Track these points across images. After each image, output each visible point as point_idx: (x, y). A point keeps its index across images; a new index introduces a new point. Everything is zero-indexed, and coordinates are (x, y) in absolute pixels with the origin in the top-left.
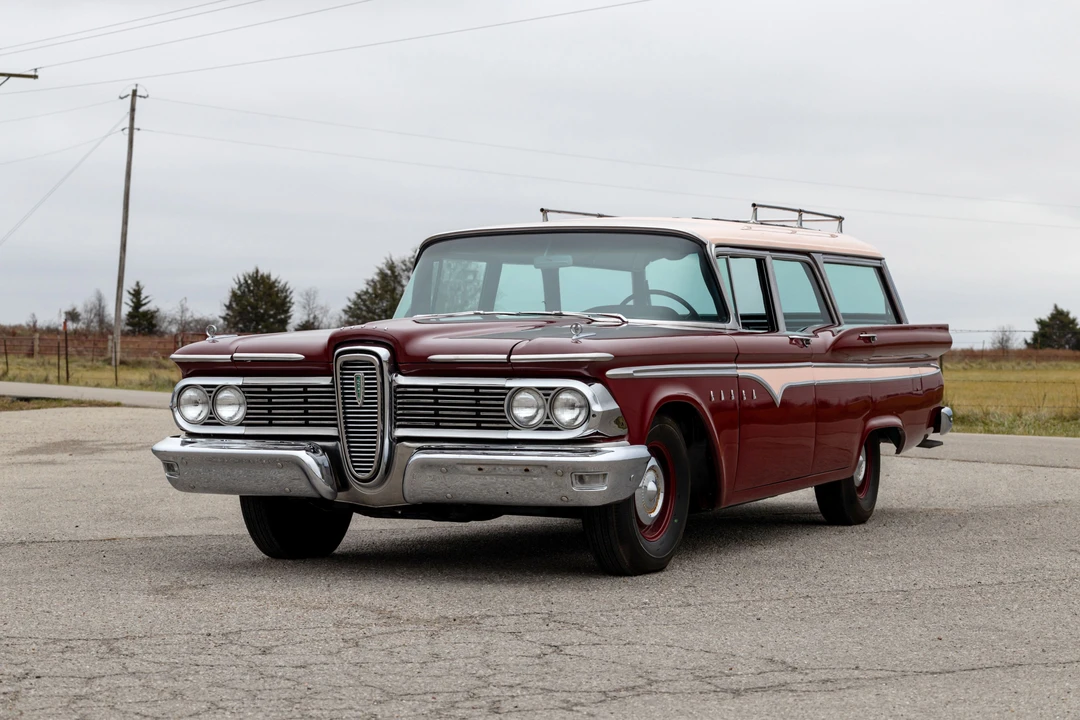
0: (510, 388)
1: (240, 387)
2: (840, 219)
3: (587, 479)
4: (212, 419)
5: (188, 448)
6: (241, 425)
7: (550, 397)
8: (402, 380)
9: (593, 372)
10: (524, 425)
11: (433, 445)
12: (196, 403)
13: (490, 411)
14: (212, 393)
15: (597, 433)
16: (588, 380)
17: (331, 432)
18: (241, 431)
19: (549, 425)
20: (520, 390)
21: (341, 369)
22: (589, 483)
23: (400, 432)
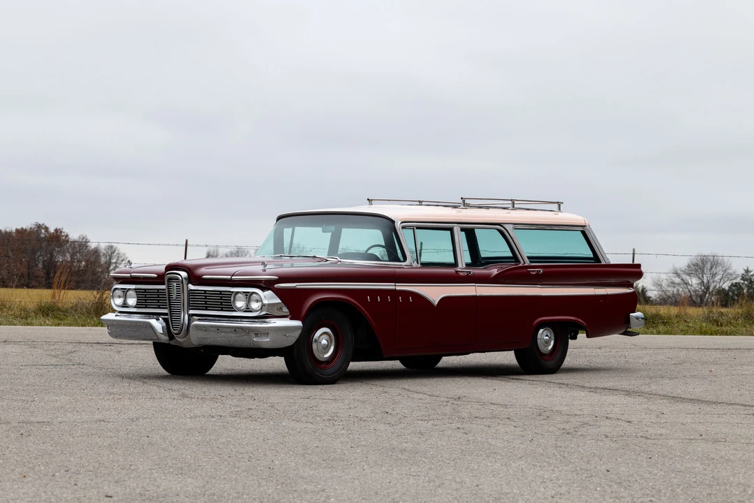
0: (233, 292)
1: (135, 289)
2: (559, 204)
3: (259, 335)
4: (125, 305)
5: (118, 318)
6: (135, 307)
7: (248, 296)
8: (191, 287)
9: (266, 285)
10: (239, 310)
11: (203, 318)
12: (120, 297)
13: (225, 302)
14: (125, 291)
15: (267, 314)
16: (263, 289)
17: (166, 311)
18: (135, 310)
19: (248, 310)
20: (238, 293)
21: (168, 281)
22: (260, 336)
23: (191, 312)
